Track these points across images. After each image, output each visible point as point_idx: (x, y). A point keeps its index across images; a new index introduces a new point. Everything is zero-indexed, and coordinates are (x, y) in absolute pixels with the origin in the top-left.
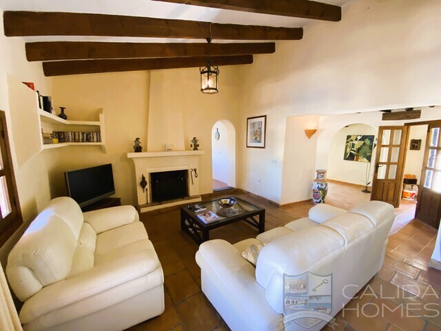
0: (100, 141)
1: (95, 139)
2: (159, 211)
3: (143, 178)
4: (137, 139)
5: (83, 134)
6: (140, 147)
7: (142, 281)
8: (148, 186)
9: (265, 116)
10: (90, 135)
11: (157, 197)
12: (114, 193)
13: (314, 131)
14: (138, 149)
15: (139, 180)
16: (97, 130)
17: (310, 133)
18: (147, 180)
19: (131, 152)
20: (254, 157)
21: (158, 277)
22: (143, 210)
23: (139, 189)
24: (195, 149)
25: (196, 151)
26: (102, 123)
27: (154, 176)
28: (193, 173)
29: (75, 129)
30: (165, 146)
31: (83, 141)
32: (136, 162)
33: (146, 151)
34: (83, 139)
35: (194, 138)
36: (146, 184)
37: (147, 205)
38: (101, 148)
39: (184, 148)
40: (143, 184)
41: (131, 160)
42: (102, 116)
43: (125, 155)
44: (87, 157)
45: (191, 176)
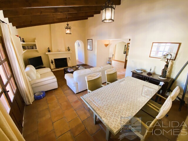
0: (37, 49)
1: (35, 48)
2: (58, 71)
3: (52, 60)
4: (49, 48)
5: (31, 47)
6: (50, 50)
7: (52, 80)
8: (54, 63)
9: (92, 39)
10: (33, 47)
11: (57, 66)
12: (43, 65)
13: (108, 45)
14: (49, 51)
15: (51, 61)
16: (35, 45)
17: (106, 45)
18: (53, 61)
19: (47, 52)
20: (90, 54)
21: (55, 80)
22: (53, 70)
23: (51, 64)
24: (69, 51)
25: (69, 52)
26: (36, 43)
27: (55, 60)
28: (69, 59)
29: (28, 45)
30: (58, 50)
31: (31, 49)
32: (49, 55)
33: (52, 52)
34: (31, 48)
35: (68, 47)
36: (53, 62)
37: (54, 69)
38: (37, 51)
39: (65, 50)
40: (52, 62)
41: (47, 55)
42: (36, 41)
43: (45, 53)
44: (33, 54)
45: (68, 60)
